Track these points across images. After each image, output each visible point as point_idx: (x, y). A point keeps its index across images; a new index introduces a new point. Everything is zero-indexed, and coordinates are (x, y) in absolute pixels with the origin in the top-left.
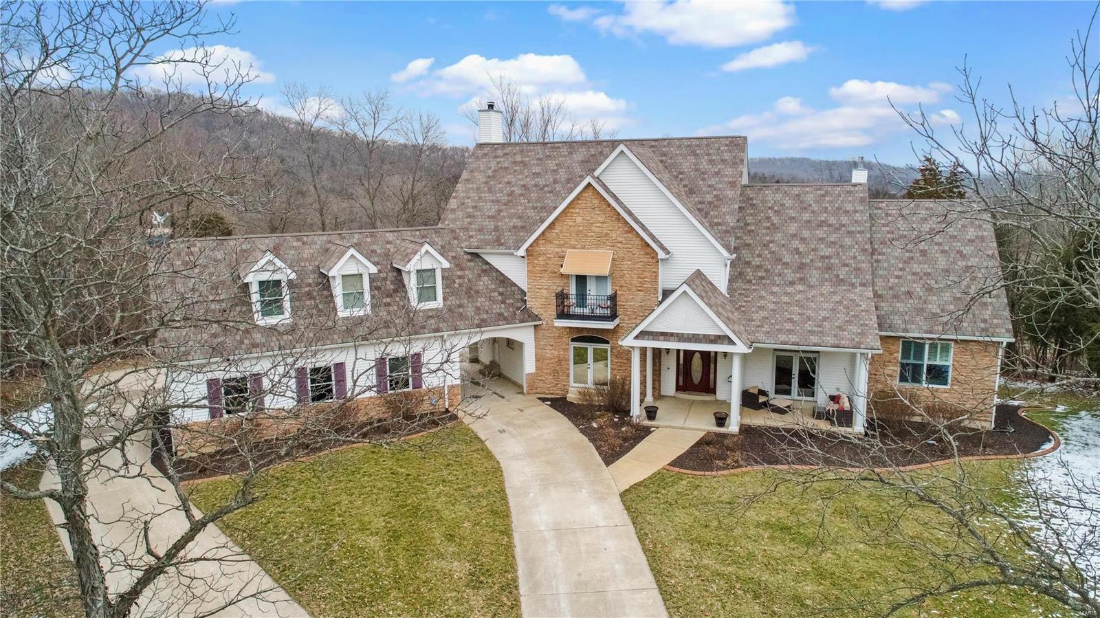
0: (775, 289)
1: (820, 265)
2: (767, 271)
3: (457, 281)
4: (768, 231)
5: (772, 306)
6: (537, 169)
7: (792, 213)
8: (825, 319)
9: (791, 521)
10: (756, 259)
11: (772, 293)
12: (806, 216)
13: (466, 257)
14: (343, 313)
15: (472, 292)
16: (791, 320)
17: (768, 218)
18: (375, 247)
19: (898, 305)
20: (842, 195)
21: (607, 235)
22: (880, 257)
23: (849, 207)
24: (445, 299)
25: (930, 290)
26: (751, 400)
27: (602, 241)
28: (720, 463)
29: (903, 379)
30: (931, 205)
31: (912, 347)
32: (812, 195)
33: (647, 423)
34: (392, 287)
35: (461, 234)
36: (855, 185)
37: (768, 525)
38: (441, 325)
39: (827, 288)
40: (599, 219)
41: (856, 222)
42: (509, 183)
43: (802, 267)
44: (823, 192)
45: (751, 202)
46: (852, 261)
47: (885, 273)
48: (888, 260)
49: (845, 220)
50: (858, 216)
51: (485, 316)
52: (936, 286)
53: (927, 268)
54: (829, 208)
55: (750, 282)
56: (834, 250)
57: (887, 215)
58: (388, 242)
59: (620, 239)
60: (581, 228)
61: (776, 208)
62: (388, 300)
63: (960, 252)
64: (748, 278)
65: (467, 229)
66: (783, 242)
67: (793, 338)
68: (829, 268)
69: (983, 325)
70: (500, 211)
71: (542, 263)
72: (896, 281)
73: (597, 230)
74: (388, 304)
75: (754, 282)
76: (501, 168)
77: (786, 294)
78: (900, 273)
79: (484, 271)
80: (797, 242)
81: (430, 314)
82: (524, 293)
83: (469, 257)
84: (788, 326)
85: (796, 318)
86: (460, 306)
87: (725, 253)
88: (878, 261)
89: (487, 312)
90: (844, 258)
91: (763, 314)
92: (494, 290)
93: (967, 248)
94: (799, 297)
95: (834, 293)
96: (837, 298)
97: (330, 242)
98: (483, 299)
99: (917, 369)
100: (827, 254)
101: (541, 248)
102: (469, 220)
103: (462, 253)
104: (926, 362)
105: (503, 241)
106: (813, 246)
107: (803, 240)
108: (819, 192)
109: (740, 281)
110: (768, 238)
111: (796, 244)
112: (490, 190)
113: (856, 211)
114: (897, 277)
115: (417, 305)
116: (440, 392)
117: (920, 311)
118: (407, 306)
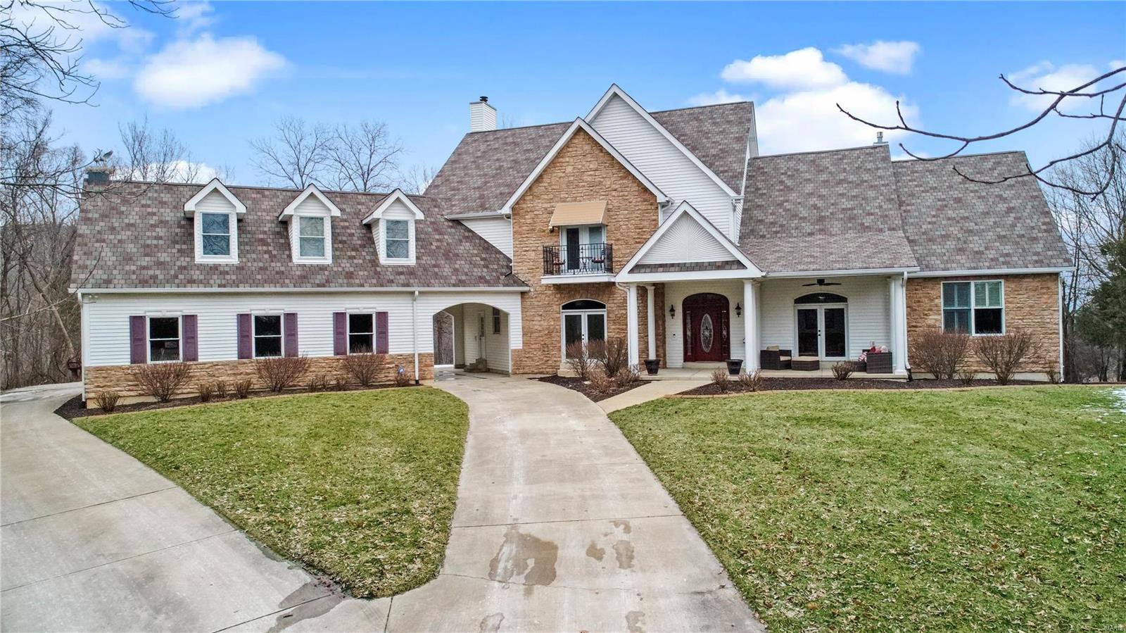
0: (792, 239)
1: (842, 216)
2: (782, 226)
3: (434, 244)
4: (782, 193)
5: (788, 250)
7: (807, 176)
10: (770, 217)
11: (789, 242)
12: (824, 177)
13: (446, 223)
14: (297, 259)
15: (451, 255)
17: (782, 182)
19: (934, 247)
20: (862, 157)
21: (600, 183)
22: (909, 208)
23: (869, 166)
24: (418, 258)
25: (969, 231)
26: (771, 358)
27: (594, 190)
29: (948, 327)
31: (956, 288)
32: (829, 160)
33: (644, 375)
34: (359, 242)
35: (443, 203)
36: (874, 148)
38: (412, 281)
39: (851, 234)
40: (592, 166)
41: (879, 177)
42: (498, 160)
43: (821, 219)
44: (840, 156)
45: (761, 170)
46: (877, 211)
47: (916, 220)
48: (918, 210)
49: (866, 177)
50: (880, 173)
51: (464, 278)
52: (977, 227)
53: (963, 213)
54: (848, 169)
55: (763, 236)
56: (856, 202)
59: (614, 186)
60: (572, 178)
61: (789, 173)
62: (353, 253)
63: (1000, 197)
64: (761, 233)
65: (450, 200)
66: (799, 200)
68: (851, 218)
69: (1035, 258)
70: (486, 183)
71: (529, 221)
72: (930, 226)
73: (589, 179)
74: (353, 257)
75: (768, 236)
76: (491, 149)
77: (805, 241)
78: (934, 219)
79: (467, 237)
80: (815, 199)
81: (400, 270)
82: (509, 260)
83: (450, 224)
86: (435, 266)
87: (734, 194)
88: (907, 211)
89: (466, 274)
90: (868, 208)
92: (476, 255)
93: (1007, 192)
94: (819, 242)
95: (860, 237)
96: (863, 240)
98: (463, 262)
99: (964, 315)
100: (849, 206)
101: (528, 205)
102: (453, 192)
103: (443, 220)
104: (973, 306)
105: (487, 206)
106: (832, 201)
107: (821, 197)
108: (836, 157)
109: (752, 237)
110: (782, 199)
111: (813, 201)
112: (478, 167)
113: (878, 169)
114: (930, 223)
115: (383, 259)
116: (409, 359)
117: (961, 250)
118: (374, 262)
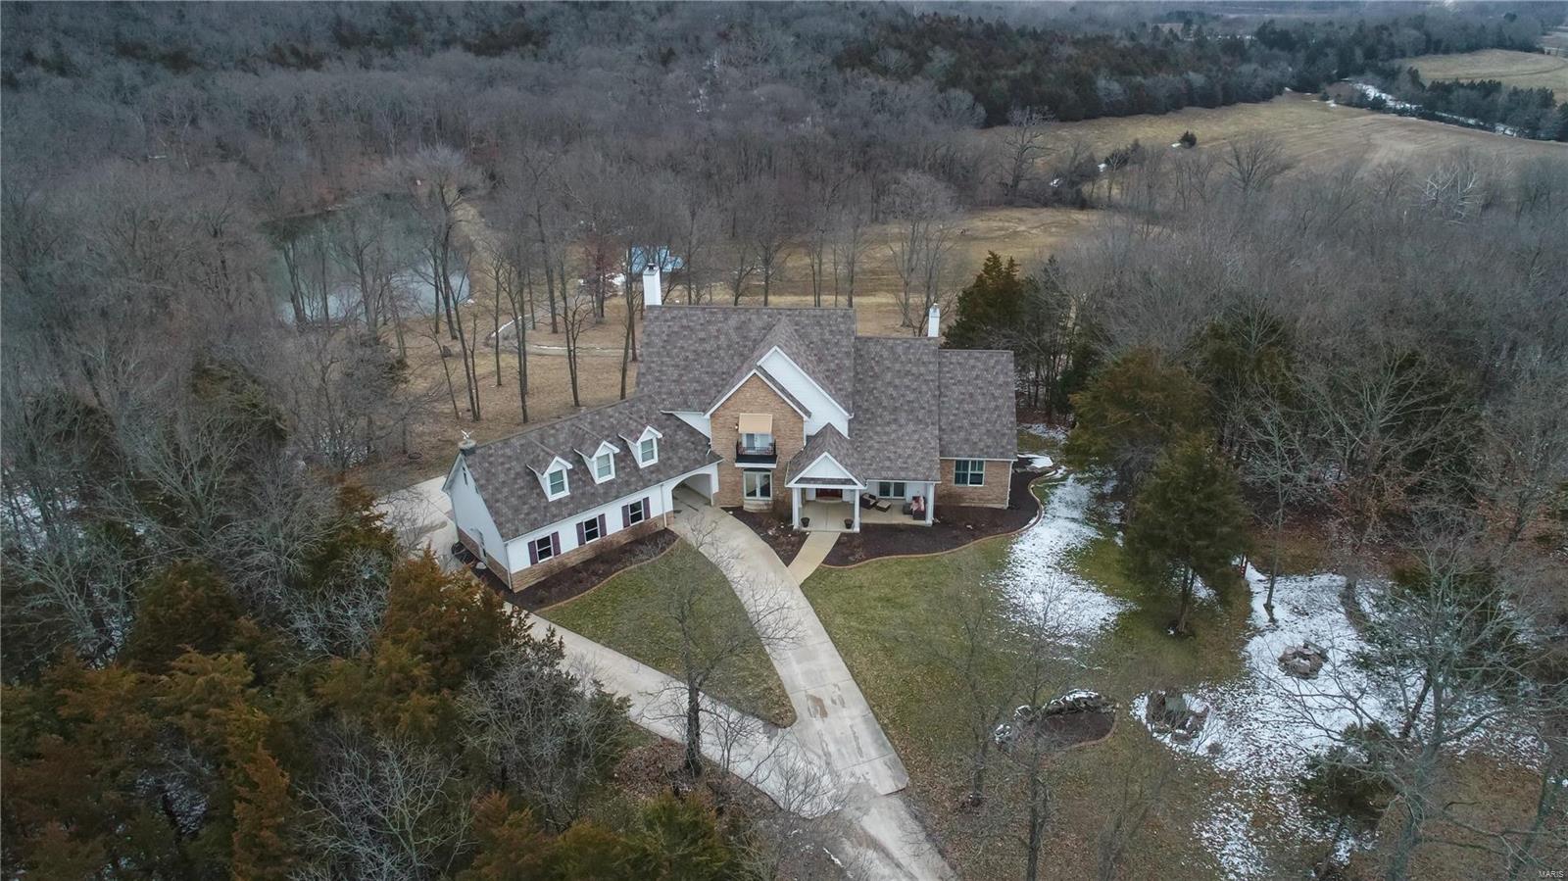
0: (879, 429)
1: (907, 408)
2: (872, 413)
3: (666, 442)
4: (872, 379)
5: (876, 446)
6: (702, 335)
7: (887, 363)
8: (910, 456)
9: (891, 595)
11: (877, 433)
12: (898, 366)
13: (664, 417)
14: (598, 481)
16: (889, 459)
17: (872, 367)
18: (603, 423)
19: (953, 436)
20: (921, 347)
21: (767, 404)
22: (944, 400)
23: (925, 358)
24: (659, 457)
25: (973, 425)
26: (865, 503)
27: (764, 409)
28: (851, 558)
29: (957, 482)
30: (978, 355)
31: (961, 465)
32: (901, 347)
33: (805, 529)
35: (657, 398)
36: (930, 339)
37: (880, 599)
39: (911, 427)
40: (762, 395)
41: (930, 371)
42: (682, 348)
43: (895, 409)
44: (908, 344)
45: (861, 352)
46: (926, 405)
47: (947, 412)
48: (949, 402)
49: (923, 370)
50: (931, 367)
51: (686, 463)
52: (977, 421)
53: (972, 407)
54: (912, 359)
56: (915, 395)
57: (951, 363)
58: (611, 417)
59: (777, 408)
60: (751, 401)
61: (876, 358)
62: (624, 464)
63: (993, 394)
65: (659, 393)
66: (882, 389)
67: (890, 474)
68: (912, 411)
69: (1003, 451)
71: (722, 422)
72: (954, 418)
73: (760, 401)
74: (624, 468)
77: (886, 434)
78: (956, 412)
79: (678, 427)
81: (651, 469)
82: (709, 440)
83: (666, 417)
84: (887, 464)
85: (892, 456)
86: (669, 459)
87: (847, 414)
88: (943, 402)
90: (921, 402)
91: (872, 453)
92: (688, 441)
93: (998, 391)
94: (893, 436)
95: (915, 431)
96: (916, 437)
97: (573, 425)
98: (682, 450)
99: (965, 475)
100: (911, 399)
101: (721, 412)
103: (661, 415)
104: (970, 472)
105: (692, 406)
106: (902, 392)
107: (896, 387)
108: (905, 344)
109: (855, 423)
110: (872, 385)
111: (891, 390)
113: (930, 362)
114: (955, 415)
115: (642, 465)
116: (661, 518)
117: (967, 440)
118: (636, 466)
